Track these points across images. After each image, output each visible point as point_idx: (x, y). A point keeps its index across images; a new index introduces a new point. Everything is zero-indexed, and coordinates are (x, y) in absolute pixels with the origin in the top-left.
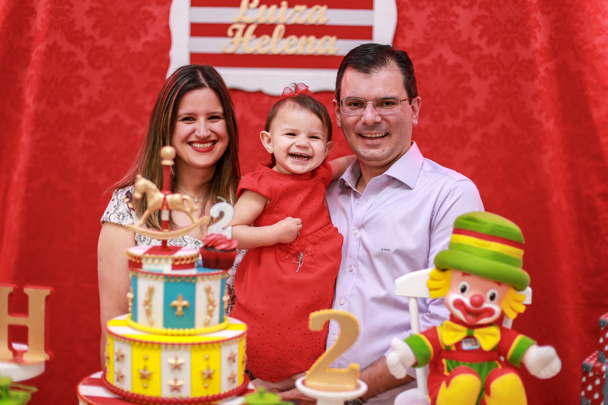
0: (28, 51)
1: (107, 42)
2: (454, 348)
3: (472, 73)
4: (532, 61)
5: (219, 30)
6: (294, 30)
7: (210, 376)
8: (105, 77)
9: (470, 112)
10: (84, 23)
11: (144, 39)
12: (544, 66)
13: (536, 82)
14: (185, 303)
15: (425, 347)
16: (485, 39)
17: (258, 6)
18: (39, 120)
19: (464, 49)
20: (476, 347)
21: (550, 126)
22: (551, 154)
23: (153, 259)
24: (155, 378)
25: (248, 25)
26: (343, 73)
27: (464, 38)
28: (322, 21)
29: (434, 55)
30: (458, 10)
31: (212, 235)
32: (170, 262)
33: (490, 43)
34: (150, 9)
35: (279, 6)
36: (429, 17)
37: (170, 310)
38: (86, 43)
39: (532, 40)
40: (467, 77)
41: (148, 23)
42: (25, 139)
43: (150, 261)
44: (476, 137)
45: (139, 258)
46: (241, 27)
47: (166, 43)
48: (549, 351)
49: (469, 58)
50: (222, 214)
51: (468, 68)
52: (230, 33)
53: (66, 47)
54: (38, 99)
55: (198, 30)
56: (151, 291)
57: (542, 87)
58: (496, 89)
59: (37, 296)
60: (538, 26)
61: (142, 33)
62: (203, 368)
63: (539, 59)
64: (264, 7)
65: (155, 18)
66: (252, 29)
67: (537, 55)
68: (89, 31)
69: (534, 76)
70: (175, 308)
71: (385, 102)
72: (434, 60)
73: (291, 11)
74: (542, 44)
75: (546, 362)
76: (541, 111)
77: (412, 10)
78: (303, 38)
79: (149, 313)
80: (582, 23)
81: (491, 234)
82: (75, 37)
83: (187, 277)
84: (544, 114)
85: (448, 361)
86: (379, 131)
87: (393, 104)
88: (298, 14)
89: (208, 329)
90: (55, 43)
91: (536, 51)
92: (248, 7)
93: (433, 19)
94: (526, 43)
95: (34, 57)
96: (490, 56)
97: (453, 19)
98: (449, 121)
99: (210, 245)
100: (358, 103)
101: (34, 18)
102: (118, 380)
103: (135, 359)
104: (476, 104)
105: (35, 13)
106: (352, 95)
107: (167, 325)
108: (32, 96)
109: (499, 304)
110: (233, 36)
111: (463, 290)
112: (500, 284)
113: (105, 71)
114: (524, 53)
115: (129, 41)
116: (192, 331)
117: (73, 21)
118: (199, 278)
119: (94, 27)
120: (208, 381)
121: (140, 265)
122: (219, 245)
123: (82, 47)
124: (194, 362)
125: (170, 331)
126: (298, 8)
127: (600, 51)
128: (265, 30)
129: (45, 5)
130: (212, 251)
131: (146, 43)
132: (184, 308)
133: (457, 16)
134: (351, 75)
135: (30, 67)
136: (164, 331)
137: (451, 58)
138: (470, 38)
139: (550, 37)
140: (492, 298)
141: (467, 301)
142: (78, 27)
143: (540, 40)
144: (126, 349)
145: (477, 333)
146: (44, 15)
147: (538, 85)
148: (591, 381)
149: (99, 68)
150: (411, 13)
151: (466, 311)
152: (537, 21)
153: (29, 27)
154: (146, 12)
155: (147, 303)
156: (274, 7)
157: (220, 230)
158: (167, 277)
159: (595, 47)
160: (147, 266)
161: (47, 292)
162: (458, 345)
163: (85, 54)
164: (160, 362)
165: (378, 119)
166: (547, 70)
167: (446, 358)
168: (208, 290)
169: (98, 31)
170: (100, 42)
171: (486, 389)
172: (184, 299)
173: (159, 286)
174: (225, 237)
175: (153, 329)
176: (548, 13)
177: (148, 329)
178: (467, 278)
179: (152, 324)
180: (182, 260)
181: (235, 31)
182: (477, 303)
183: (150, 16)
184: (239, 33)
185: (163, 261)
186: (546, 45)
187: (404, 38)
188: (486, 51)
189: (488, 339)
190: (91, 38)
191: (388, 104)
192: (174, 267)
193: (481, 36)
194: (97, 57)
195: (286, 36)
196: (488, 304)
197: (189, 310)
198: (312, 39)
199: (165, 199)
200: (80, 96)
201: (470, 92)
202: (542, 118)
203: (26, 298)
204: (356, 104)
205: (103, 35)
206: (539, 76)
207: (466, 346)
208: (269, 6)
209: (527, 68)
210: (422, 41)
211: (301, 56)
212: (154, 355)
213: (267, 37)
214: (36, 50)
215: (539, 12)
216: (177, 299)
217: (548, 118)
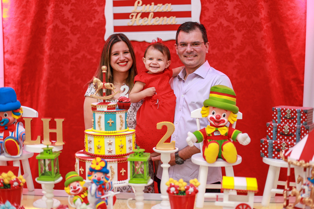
0: (45, 28)
1: (78, 23)
2: (211, 135)
3: (234, 29)
4: (260, 23)
5: (126, 16)
6: (157, 14)
7: (122, 147)
8: (78, 38)
9: (235, 46)
10: (68, 15)
11: (94, 21)
12: (266, 25)
13: (262, 32)
14: (112, 121)
15: (201, 135)
16: (240, 14)
17: (142, 5)
18: (51, 58)
19: (231, 19)
20: (219, 134)
21: (269, 50)
22: (270, 62)
23: (100, 106)
24: (102, 148)
25: (138, 13)
26: (178, 33)
27: (231, 14)
28: (169, 10)
29: (218, 22)
30: (228, 2)
31: (121, 97)
32: (106, 107)
33: (242, 16)
34: (96, 8)
35: (151, 5)
36: (215, 6)
37: (107, 124)
38: (69, 24)
39: (260, 14)
40: (233, 31)
41: (95, 14)
42: (46, 66)
43: (99, 107)
44: (237, 57)
45: (95, 106)
46: (135, 14)
47: (103, 23)
48: (246, 135)
49: (233, 23)
50: (124, 89)
51: (233, 27)
52: (130, 17)
53: (61, 26)
54: (50, 49)
55: (117, 16)
56: (100, 118)
57: (265, 34)
58: (245, 35)
59: (59, 122)
60: (263, 7)
61: (93, 19)
62: (120, 144)
63: (263, 22)
64: (144, 5)
65: (98, 12)
66: (140, 15)
67: (262, 20)
68: (70, 19)
69: (261, 29)
70: (109, 123)
71: (195, 44)
72: (218, 25)
73: (156, 6)
74: (265, 15)
75: (245, 139)
76: (265, 45)
77: (208, 3)
78: (162, 18)
79: (99, 126)
80: (281, 5)
81: (223, 93)
82: (65, 22)
83: (113, 112)
84: (266, 46)
85: (209, 140)
86: (193, 55)
87: (198, 44)
88: (159, 8)
89: (121, 131)
90: (56, 25)
91: (262, 18)
92: (138, 6)
93: (217, 7)
94: (257, 15)
95: (48, 31)
96: (242, 22)
97: (225, 6)
98: (225, 51)
99: (120, 101)
100: (185, 44)
101: (47, 14)
102: (89, 150)
103: (95, 142)
104: (237, 42)
105: (47, 12)
106: (182, 41)
107: (106, 130)
108: (48, 48)
109: (227, 118)
110: (132, 18)
111: (213, 114)
112: (227, 111)
113: (78, 35)
114: (257, 20)
115: (88, 22)
116: (115, 131)
117: (64, 15)
118: (117, 113)
119: (73, 17)
120: (121, 149)
121: (96, 109)
122: (124, 100)
123: (68, 26)
124: (116, 142)
125: (107, 132)
126: (159, 5)
127: (290, 17)
128: (145, 15)
129: (51, 8)
130: (122, 103)
131: (95, 23)
132: (112, 123)
133: (227, 5)
134: (182, 34)
135: (46, 35)
136: (105, 132)
137: (225, 23)
138: (233, 14)
139: (268, 12)
140: (224, 116)
141: (215, 117)
142: (66, 18)
143: (263, 13)
144: (91, 138)
145: (219, 129)
146: (51, 13)
147: (263, 33)
148: (263, 146)
149: (76, 34)
150: (207, 5)
152: (262, 5)
153: (45, 18)
154: (94, 10)
155: (99, 122)
156: (148, 5)
157: (124, 95)
158: (105, 112)
159: (287, 15)
160: (98, 109)
161: (63, 120)
162: (213, 133)
163: (69, 29)
164: (104, 142)
165: (192, 50)
166: (267, 26)
168: (120, 117)
169: (74, 19)
170: (75, 24)
172: (112, 120)
173: (103, 116)
174: (126, 98)
175: (101, 131)
176: (267, 2)
177: (100, 131)
178: (214, 109)
179: (101, 129)
180: (111, 106)
181: (132, 16)
182: (218, 118)
183: (96, 11)
184: (134, 17)
185: (104, 107)
186: (266, 15)
187: (205, 15)
188: (240, 20)
189: (223, 131)
190: (71, 22)
191: (196, 44)
192: (108, 109)
193: (238, 13)
194: (75, 30)
195: (154, 17)
196: (222, 118)
197: (114, 124)
198: (165, 18)
199: (104, 85)
200: (68, 47)
201: (234, 38)
202: (266, 47)
204: (184, 45)
205: (77, 20)
206: (264, 29)
207: (215, 134)
208: (146, 5)
209: (259, 26)
210: (213, 17)
211: (161, 25)
212: (102, 140)
213: (146, 18)
214: (48, 28)
215: (263, 2)
216: (109, 120)
217: (268, 47)
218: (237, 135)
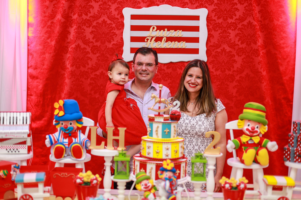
0: (67, 47)
1: (98, 44)
2: (246, 143)
3: (235, 54)
4: (258, 50)
5: (142, 39)
6: (169, 39)
7: (176, 152)
8: (98, 57)
9: (235, 69)
10: (89, 36)
11: (112, 43)
12: (262, 51)
13: (259, 57)
14: (168, 131)
16: (240, 42)
17: (156, 31)
18: (72, 74)
19: (233, 46)
20: (253, 143)
21: (264, 73)
22: (265, 83)
23: (158, 118)
24: (160, 153)
25: (153, 37)
27: (232, 42)
28: (180, 36)
29: (222, 48)
30: (230, 31)
31: (174, 111)
32: (163, 118)
33: (242, 43)
34: (115, 31)
35: (164, 30)
36: (219, 34)
37: (163, 132)
38: (90, 44)
39: (258, 42)
40: (234, 56)
41: (114, 36)
42: (67, 81)
43: (157, 118)
44: (237, 78)
45: (154, 118)
46: (150, 38)
47: (121, 44)
48: (274, 143)
49: (234, 49)
50: (177, 104)
51: (234, 52)
52: (146, 41)
53: (83, 46)
54: (72, 66)
55: (133, 39)
56: (158, 127)
57: (261, 59)
58: (244, 60)
59: (122, 131)
60: (260, 37)
61: (112, 40)
62: (175, 149)
63: (260, 49)
64: (158, 31)
65: (117, 35)
66: (154, 39)
67: (259, 47)
68: (91, 40)
69: (258, 55)
70: (165, 132)
72: (221, 50)
73: (169, 32)
74: (261, 43)
75: (273, 146)
76: (261, 68)
77: (213, 31)
78: (173, 42)
79: (157, 134)
80: (276, 35)
81: (257, 109)
82: (86, 42)
83: (169, 123)
84: (262, 69)
85: (244, 147)
88: (171, 33)
89: (174, 139)
90: (79, 44)
91: (259, 46)
92: (153, 31)
93: (221, 35)
94: (255, 43)
95: (70, 49)
96: (242, 48)
97: (228, 34)
98: (227, 72)
99: (174, 114)
101: (69, 35)
102: (148, 154)
103: (154, 148)
104: (237, 66)
105: (70, 33)
107: (163, 137)
108: (70, 65)
109: (259, 129)
110: (147, 42)
111: (249, 125)
112: (259, 123)
113: (98, 55)
114: (255, 47)
115: (107, 43)
116: (170, 139)
117: (85, 36)
118: (172, 123)
119: (93, 38)
120: (176, 154)
121: (154, 120)
122: (176, 113)
123: (89, 46)
124: (172, 147)
125: (164, 139)
126: (171, 31)
127: (282, 45)
128: (159, 39)
129: (74, 30)
130: (174, 115)
131: (114, 44)
132: (168, 132)
133: (230, 33)
135: (68, 53)
136: (162, 139)
137: (228, 49)
138: (234, 41)
139: (264, 41)
140: (257, 127)
141: (250, 129)
142: (87, 38)
143: (260, 42)
144: (151, 145)
145: (253, 138)
146: (74, 34)
147: (260, 59)
148: (287, 152)
149: (95, 54)
150: (213, 32)
151: (250, 131)
152: (259, 35)
153: (68, 38)
154: (113, 32)
155: (157, 131)
156: (162, 31)
157: (176, 109)
158: (163, 122)
159: (280, 44)
160: (156, 120)
161: (125, 129)
162: (247, 142)
163: (90, 48)
164: (162, 148)
166: (263, 53)
167: (243, 146)
168: (174, 127)
169: (95, 40)
170: (95, 44)
171: (257, 154)
172: (168, 130)
173: (160, 126)
174: (178, 111)
175: (159, 139)
176: (263, 32)
177: (157, 139)
178: (250, 122)
179: (158, 137)
180: (166, 118)
181: (148, 40)
182: (253, 128)
183: (115, 34)
184: (149, 40)
185: (161, 118)
186: (262, 44)
187: (210, 42)
188: (241, 46)
189: (256, 140)
190: (92, 42)
192: (164, 120)
193: (239, 41)
194: (95, 49)
195: (166, 42)
196: (256, 129)
197: (169, 133)
198: (177, 42)
199: (160, 100)
200: (88, 64)
201: (235, 61)
202: (262, 70)
203: (118, 131)
205: (97, 41)
206: (260, 55)
207: (250, 142)
208: (160, 31)
209: (256, 52)
210: (217, 43)
211: (172, 48)
212: (160, 146)
213: (160, 42)
214: (71, 47)
215: (260, 31)
216: (166, 129)
217: (264, 71)
218: (266, 143)
